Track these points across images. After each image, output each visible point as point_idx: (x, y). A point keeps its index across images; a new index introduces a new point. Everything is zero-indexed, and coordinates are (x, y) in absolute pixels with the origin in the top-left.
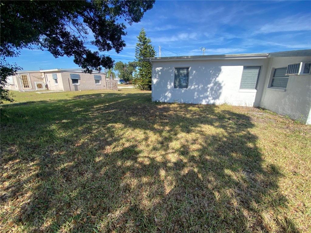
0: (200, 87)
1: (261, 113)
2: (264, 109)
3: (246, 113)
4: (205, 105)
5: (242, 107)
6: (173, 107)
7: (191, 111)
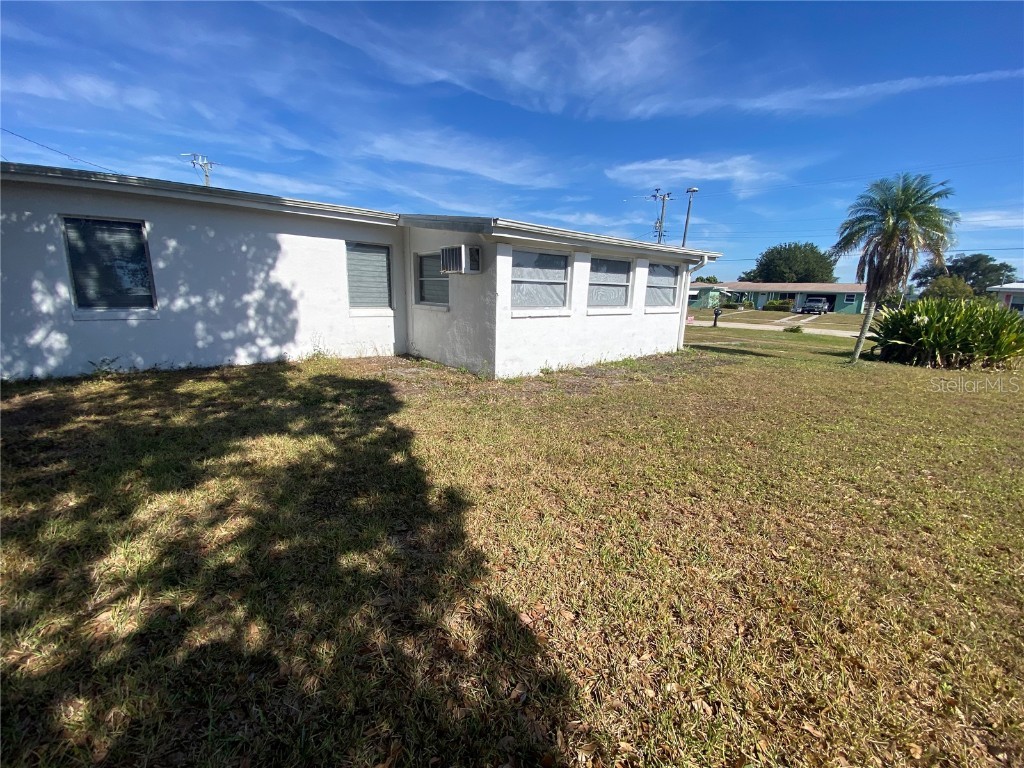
0: (212, 303)
1: (414, 370)
2: (418, 358)
3: (380, 374)
4: (248, 369)
5: (369, 360)
6: (89, 394)
7: (190, 396)
